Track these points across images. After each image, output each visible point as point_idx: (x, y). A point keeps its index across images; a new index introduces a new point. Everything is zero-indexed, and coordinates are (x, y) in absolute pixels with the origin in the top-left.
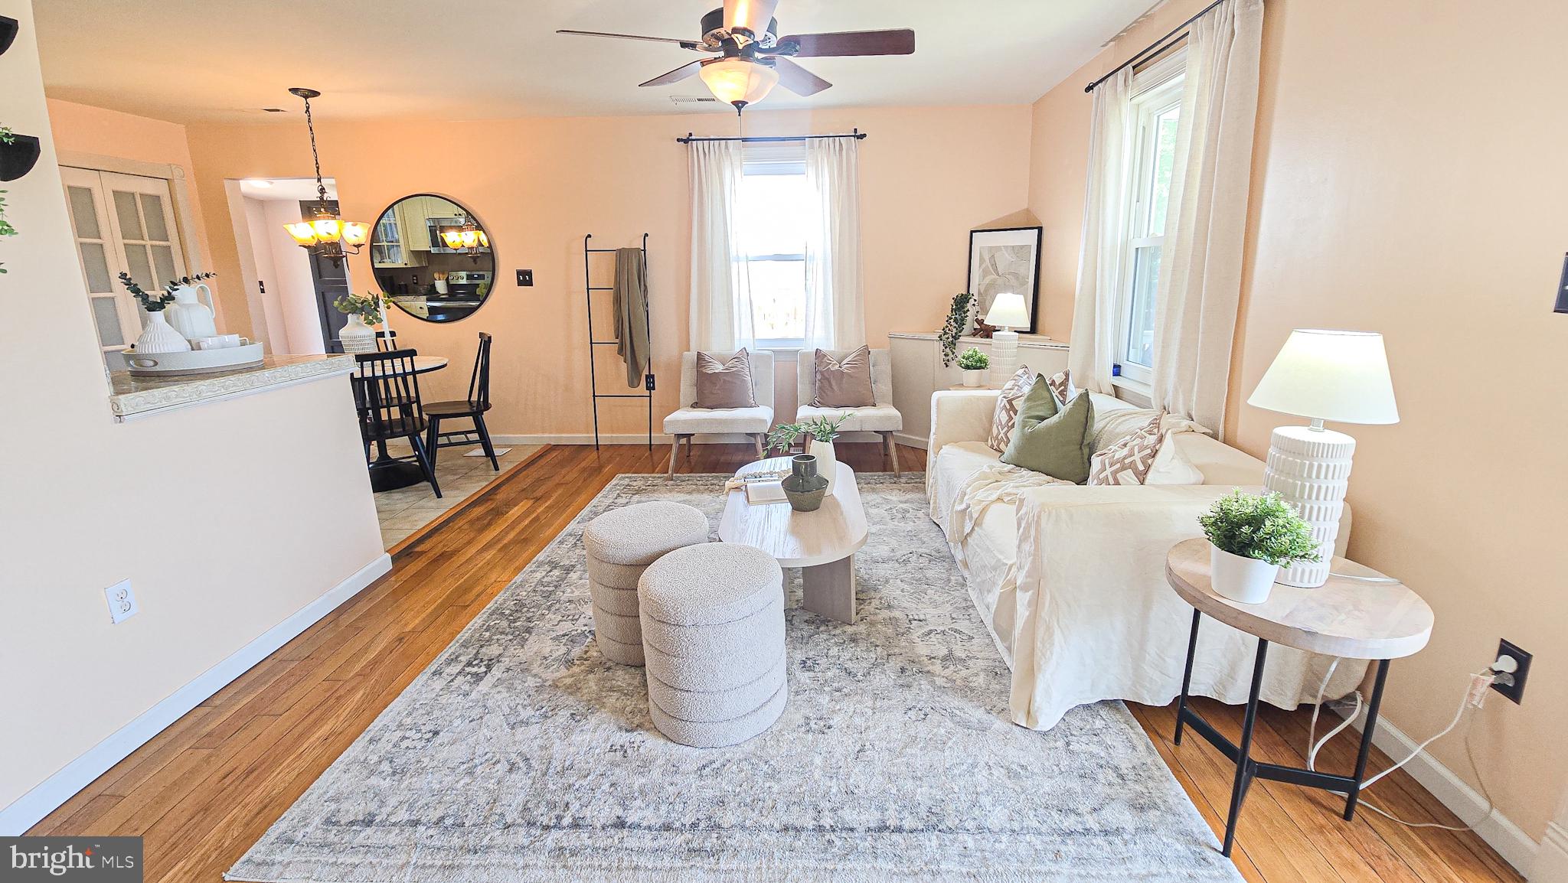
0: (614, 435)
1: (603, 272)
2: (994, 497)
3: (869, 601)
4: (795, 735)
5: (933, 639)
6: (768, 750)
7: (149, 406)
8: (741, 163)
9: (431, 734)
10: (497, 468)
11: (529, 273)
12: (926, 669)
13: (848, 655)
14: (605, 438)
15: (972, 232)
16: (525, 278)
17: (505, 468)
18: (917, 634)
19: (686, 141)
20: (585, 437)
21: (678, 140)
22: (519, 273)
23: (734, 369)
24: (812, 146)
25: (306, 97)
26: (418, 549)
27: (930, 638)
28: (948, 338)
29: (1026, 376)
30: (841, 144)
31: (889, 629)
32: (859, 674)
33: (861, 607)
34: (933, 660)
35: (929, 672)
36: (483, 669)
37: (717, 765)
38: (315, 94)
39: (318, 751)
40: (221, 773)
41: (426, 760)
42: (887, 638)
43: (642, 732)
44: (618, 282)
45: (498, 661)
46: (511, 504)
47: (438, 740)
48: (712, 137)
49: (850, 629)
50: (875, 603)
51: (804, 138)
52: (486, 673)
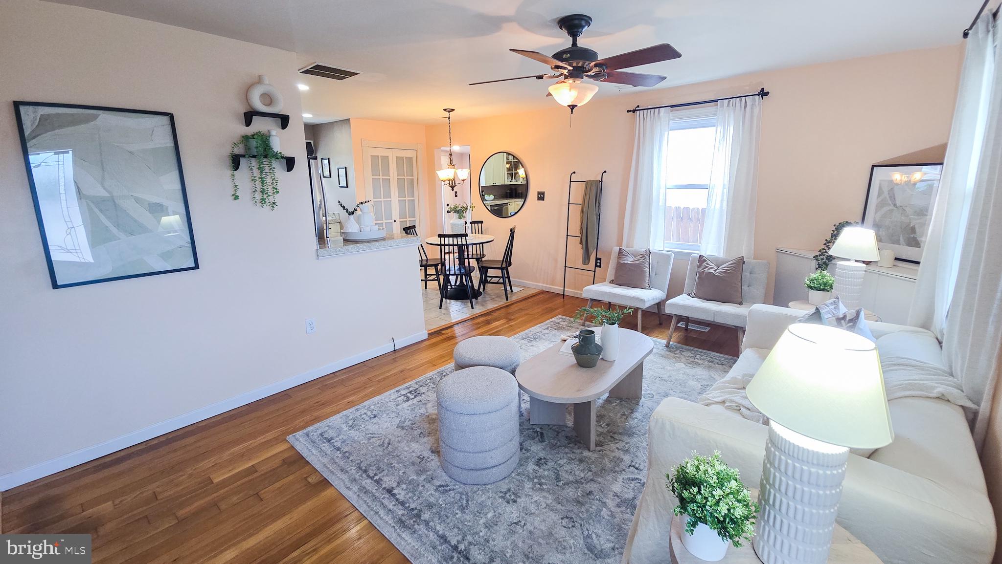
0: (576, 291)
1: (578, 194)
2: (720, 399)
3: (617, 441)
4: (494, 495)
5: (632, 485)
6: (475, 495)
7: (328, 254)
8: (669, 122)
9: (373, 416)
10: (507, 300)
11: (543, 194)
12: (604, 500)
13: (568, 468)
14: (569, 291)
15: (873, 166)
16: (541, 196)
17: (514, 298)
18: (624, 476)
19: (634, 111)
20: (558, 289)
21: (628, 111)
22: (539, 193)
23: (638, 262)
24: (722, 106)
25: (449, 112)
26: (443, 332)
27: (631, 483)
28: (823, 259)
29: (833, 307)
30: (746, 102)
31: (610, 464)
32: (562, 482)
33: (609, 443)
34: (616, 497)
35: (605, 503)
36: (413, 397)
37: (446, 488)
38: (453, 110)
39: (343, 406)
40: (315, 402)
41: (363, 426)
42: (603, 469)
43: (436, 455)
44: (584, 201)
45: (421, 396)
46: (497, 320)
47: (375, 420)
48: (650, 107)
49: (586, 453)
50: (620, 445)
51: (717, 101)
52: (412, 399)
